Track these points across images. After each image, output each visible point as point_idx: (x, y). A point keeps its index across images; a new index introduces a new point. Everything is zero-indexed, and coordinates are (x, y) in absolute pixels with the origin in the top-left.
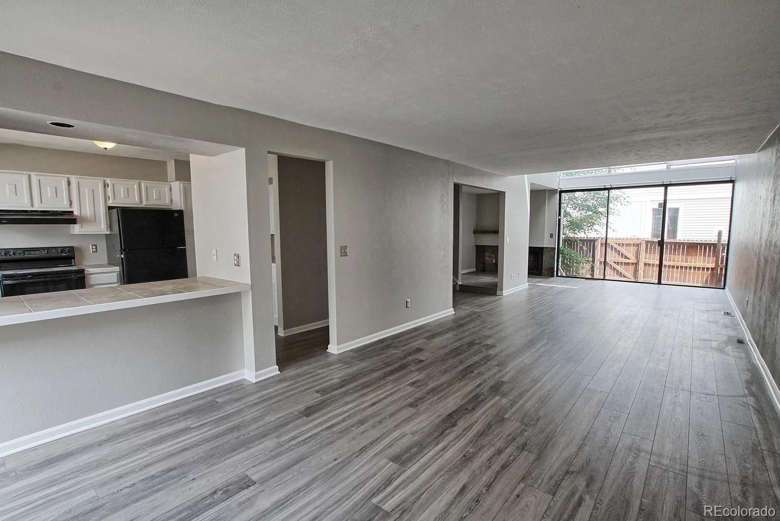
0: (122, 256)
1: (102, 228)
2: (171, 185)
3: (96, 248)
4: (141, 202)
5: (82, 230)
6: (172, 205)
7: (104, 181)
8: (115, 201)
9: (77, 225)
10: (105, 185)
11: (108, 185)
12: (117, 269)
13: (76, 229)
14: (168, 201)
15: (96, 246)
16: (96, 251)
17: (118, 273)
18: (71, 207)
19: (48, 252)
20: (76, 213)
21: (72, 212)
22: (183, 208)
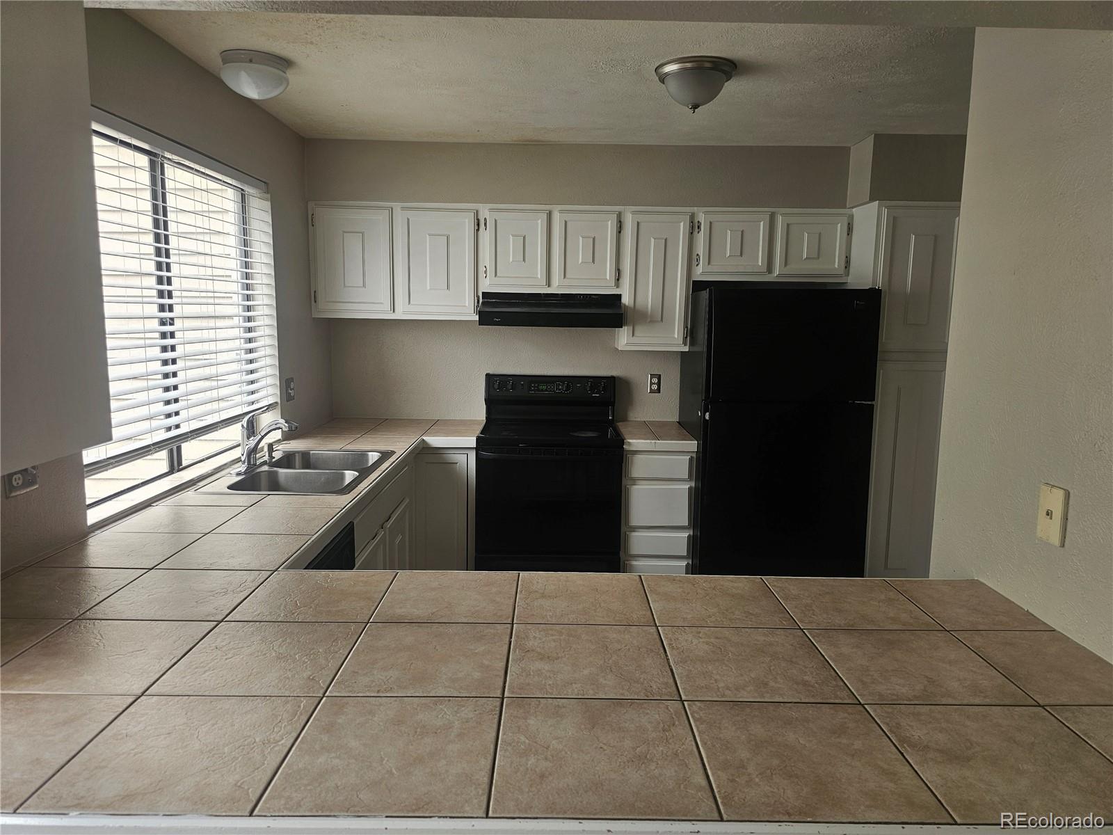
0: (707, 417)
1: (673, 337)
2: (851, 217)
3: (659, 384)
4: (770, 269)
5: (635, 340)
6: (848, 274)
7: (692, 216)
8: (709, 269)
9: (625, 328)
10: (694, 227)
11: (699, 227)
12: (692, 445)
13: (623, 338)
14: (837, 263)
15: (659, 377)
16: (659, 390)
17: (694, 455)
18: (617, 285)
19: (568, 388)
20: (626, 300)
21: (619, 296)
22: (879, 284)
